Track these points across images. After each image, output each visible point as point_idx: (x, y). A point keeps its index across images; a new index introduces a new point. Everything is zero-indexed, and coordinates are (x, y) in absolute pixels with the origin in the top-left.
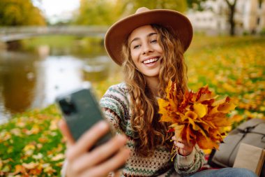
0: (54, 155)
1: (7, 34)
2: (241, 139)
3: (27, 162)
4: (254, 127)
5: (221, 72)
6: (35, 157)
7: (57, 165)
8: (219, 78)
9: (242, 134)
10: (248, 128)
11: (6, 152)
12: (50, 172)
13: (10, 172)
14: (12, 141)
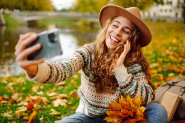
0: (50, 93)
1: (28, 16)
2: (168, 90)
3: (33, 96)
4: (177, 82)
5: (170, 48)
6: (38, 93)
7: (51, 98)
8: (168, 52)
9: (169, 87)
10: (173, 83)
11: (21, 89)
12: (46, 102)
13: (23, 100)
14: (25, 83)
